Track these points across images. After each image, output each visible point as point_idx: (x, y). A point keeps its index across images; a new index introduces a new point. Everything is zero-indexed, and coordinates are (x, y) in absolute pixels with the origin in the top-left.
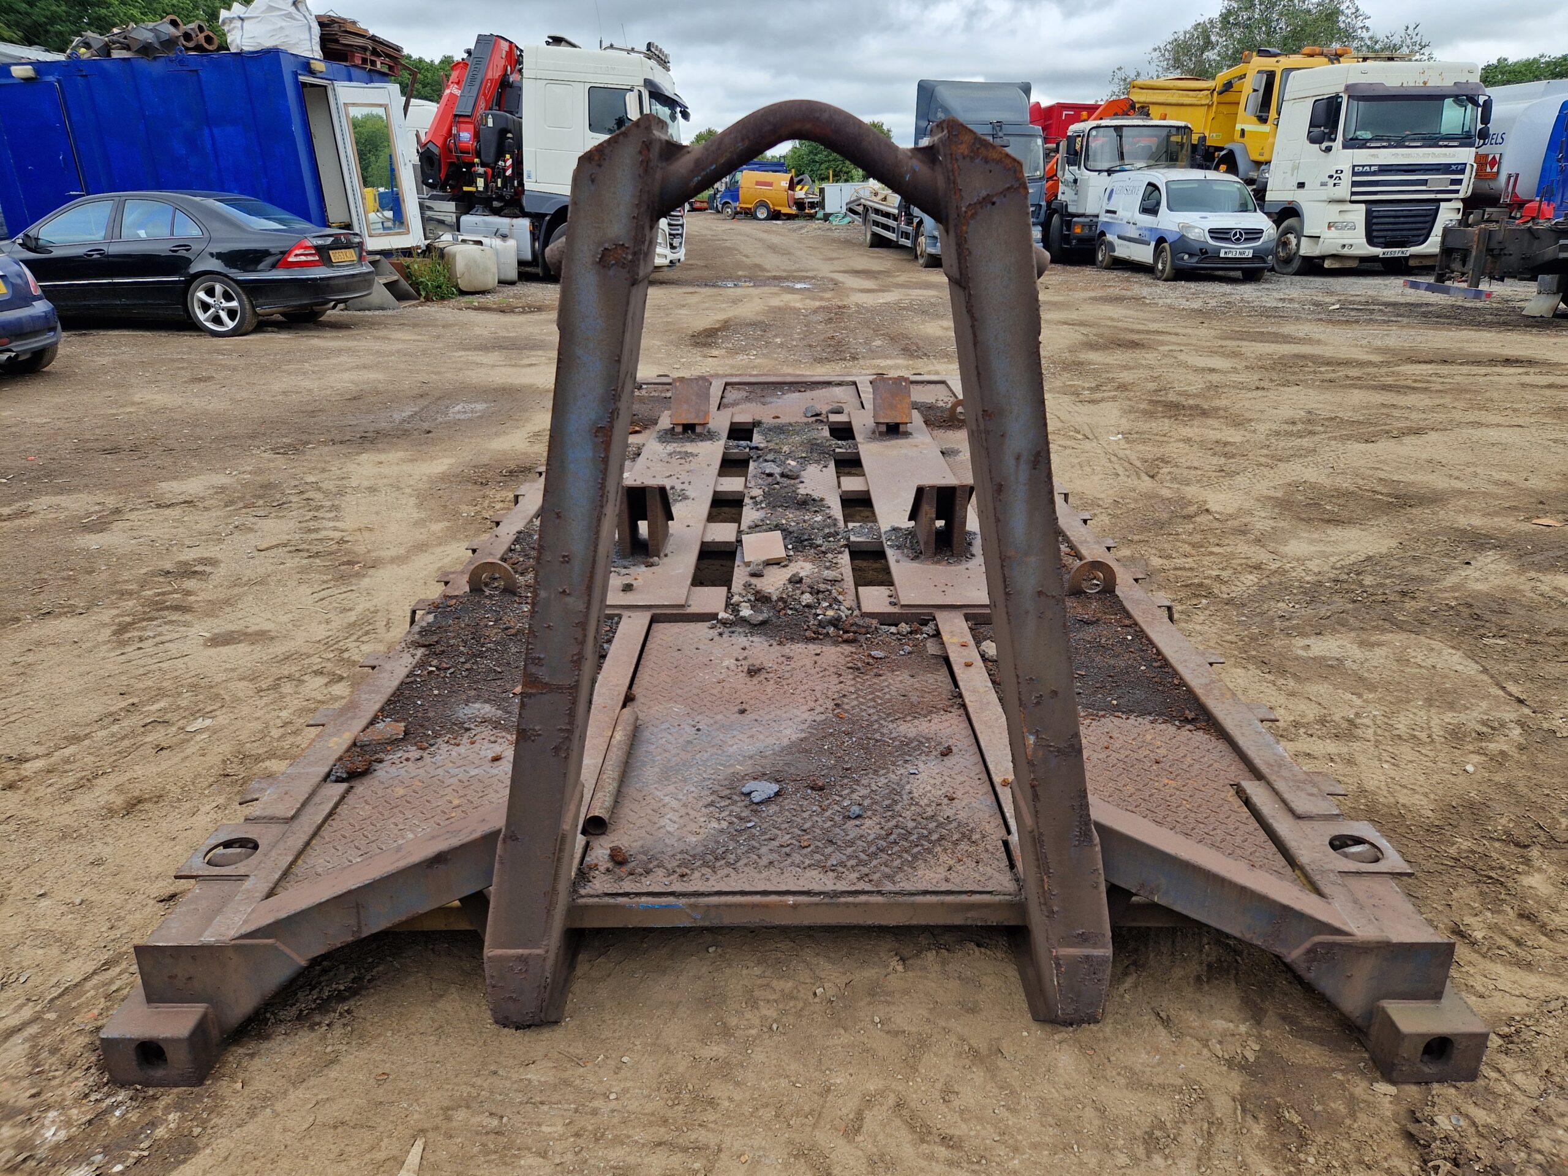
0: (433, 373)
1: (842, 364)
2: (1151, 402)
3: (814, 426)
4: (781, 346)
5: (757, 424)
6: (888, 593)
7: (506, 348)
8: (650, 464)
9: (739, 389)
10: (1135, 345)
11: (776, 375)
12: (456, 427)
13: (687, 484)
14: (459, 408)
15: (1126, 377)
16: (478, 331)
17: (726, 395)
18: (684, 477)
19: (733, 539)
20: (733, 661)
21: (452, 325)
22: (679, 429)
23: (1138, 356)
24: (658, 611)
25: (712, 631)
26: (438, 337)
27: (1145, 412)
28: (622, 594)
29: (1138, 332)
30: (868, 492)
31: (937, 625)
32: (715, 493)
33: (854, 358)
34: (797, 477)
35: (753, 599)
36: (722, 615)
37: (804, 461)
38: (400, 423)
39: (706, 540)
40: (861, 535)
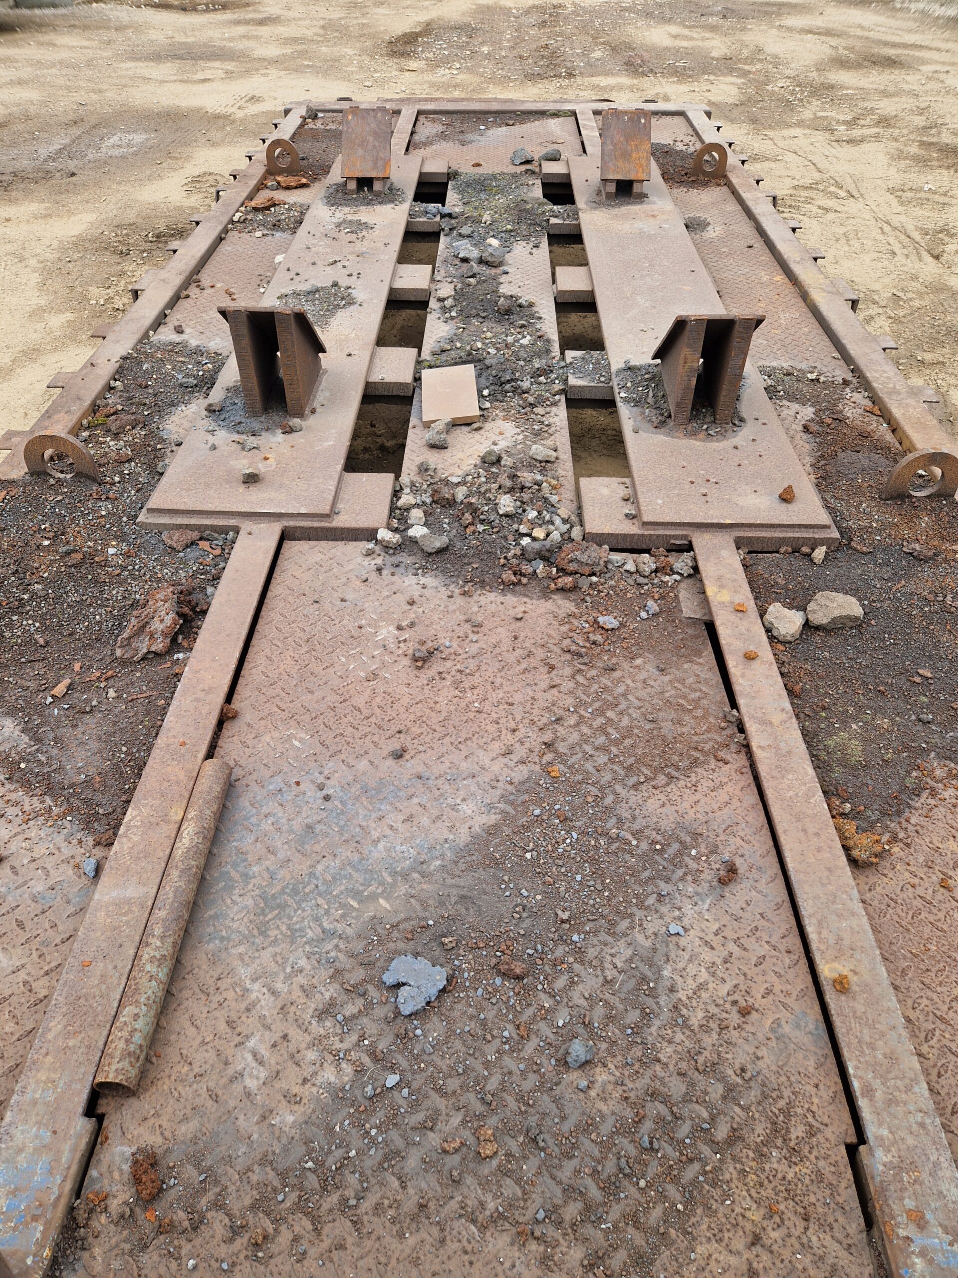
0: (94, 91)
1: (556, 83)
2: (922, 144)
3: (524, 180)
4: (488, 56)
5: (452, 175)
6: (622, 492)
7: (181, 58)
8: (312, 241)
9: (434, 121)
10: (891, 63)
11: (480, 100)
12: (105, 166)
13: (354, 277)
14: (115, 139)
15: (888, 107)
16: (154, 35)
17: (417, 129)
18: (353, 265)
19: (408, 378)
20: (392, 629)
21: (125, 27)
22: (352, 185)
23: (899, 79)
24: (292, 523)
25: (366, 562)
26: (109, 42)
27: (917, 159)
28: (242, 488)
29: (894, 45)
30: (592, 293)
31: (695, 559)
32: (392, 291)
33: (570, 75)
34: (501, 264)
35: (428, 501)
36: (384, 534)
37: (509, 238)
38: (45, 161)
39: (371, 380)
40: (583, 374)
